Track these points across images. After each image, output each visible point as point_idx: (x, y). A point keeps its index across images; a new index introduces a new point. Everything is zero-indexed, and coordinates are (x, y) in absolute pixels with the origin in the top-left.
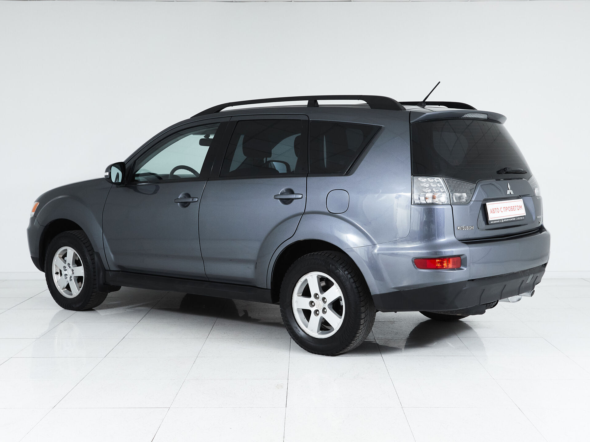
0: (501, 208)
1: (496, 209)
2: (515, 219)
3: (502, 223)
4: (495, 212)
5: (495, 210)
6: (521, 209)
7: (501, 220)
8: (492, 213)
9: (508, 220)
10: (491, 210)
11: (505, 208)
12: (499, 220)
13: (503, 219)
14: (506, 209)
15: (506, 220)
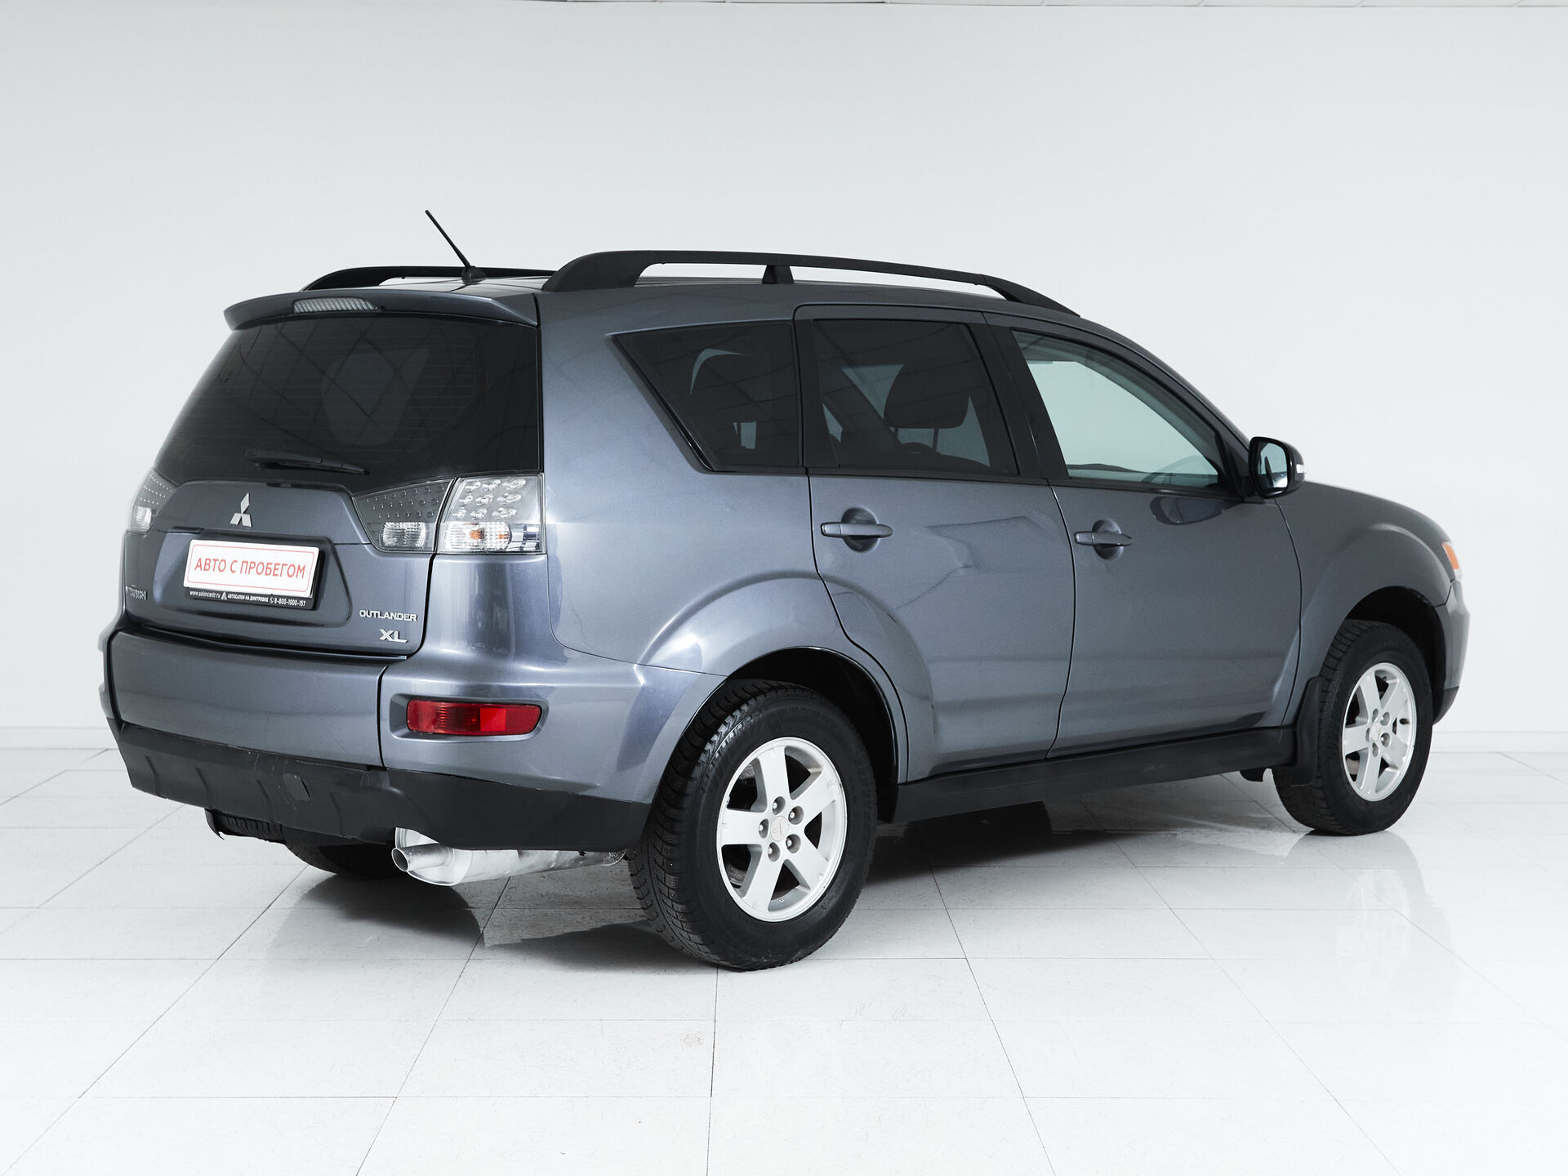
0: (236, 561)
1: (217, 563)
2: (266, 600)
3: (224, 601)
4: (212, 569)
5: (212, 563)
6: (300, 575)
7: (221, 593)
8: (198, 569)
9: (242, 597)
10: (200, 559)
11: (247, 562)
12: (216, 592)
13: (227, 593)
14: (249, 566)
15: (235, 597)
